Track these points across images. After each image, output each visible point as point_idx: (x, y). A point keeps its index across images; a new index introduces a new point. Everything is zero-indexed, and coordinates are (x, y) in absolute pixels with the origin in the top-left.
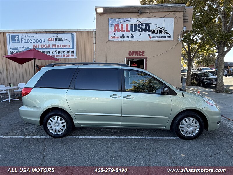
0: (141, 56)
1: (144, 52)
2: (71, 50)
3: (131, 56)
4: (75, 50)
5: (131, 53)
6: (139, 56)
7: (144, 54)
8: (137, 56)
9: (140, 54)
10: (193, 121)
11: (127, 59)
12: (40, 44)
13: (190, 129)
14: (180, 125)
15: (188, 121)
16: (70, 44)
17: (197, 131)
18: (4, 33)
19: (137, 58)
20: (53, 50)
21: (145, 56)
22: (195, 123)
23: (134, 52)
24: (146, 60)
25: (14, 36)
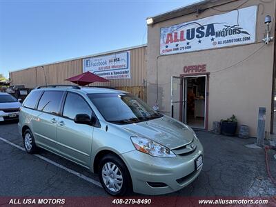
0: (201, 72)
1: (205, 65)
2: (127, 70)
3: (187, 73)
4: (129, 69)
5: (187, 69)
6: (198, 72)
7: (205, 68)
9: (200, 68)
10: (114, 170)
11: (182, 77)
12: (103, 66)
13: (112, 181)
14: (103, 171)
15: (109, 167)
16: (126, 63)
17: (120, 187)
18: (82, 59)
19: (195, 75)
20: (112, 71)
21: (207, 71)
22: (118, 173)
23: (191, 67)
24: (208, 77)
25: (87, 61)
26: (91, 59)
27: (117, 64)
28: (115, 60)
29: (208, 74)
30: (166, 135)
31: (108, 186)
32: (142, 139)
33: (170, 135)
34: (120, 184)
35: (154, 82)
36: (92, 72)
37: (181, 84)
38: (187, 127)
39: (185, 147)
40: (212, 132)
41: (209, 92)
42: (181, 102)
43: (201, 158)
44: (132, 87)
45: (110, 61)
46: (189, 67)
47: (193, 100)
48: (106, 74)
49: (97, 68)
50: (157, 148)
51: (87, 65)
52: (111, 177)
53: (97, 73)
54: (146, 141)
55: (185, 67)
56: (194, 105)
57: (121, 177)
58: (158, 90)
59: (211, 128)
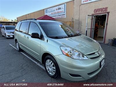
0: (104, 12)
1: (107, 8)
2: (64, 14)
3: (96, 13)
4: (65, 13)
5: (96, 11)
6: (102, 12)
7: (107, 9)
8: (100, 12)
9: (104, 10)
10: (51, 64)
11: (93, 15)
12: (53, 12)
13: (50, 69)
14: (46, 63)
15: (49, 62)
16: (64, 10)
17: (54, 73)
18: (44, 10)
19: (101, 13)
20: (58, 15)
21: (108, 11)
22: (53, 66)
23: (98, 9)
24: (108, 15)
25: (46, 10)
26: (48, 9)
27: (60, 11)
28: (59, 9)
29: (108, 13)
30: (82, 45)
31: (48, 71)
32: (67, 48)
33: (85, 46)
34: (54, 72)
35: (78, 19)
36: (49, 15)
37: (92, 19)
38: (95, 41)
39: (94, 53)
40: (107, 44)
41: (108, 23)
42: (91, 29)
43: (104, 60)
44: (67, 22)
45: (56, 10)
46: (97, 9)
47: (98, 28)
48: (55, 16)
49: (50, 13)
50: (77, 54)
51: (46, 12)
52: (50, 67)
53: (50, 16)
54: (69, 49)
55: (95, 10)
56: (98, 31)
57: (55, 68)
58: (79, 23)
59: (107, 42)
